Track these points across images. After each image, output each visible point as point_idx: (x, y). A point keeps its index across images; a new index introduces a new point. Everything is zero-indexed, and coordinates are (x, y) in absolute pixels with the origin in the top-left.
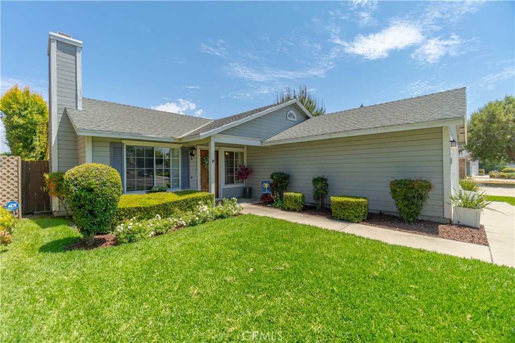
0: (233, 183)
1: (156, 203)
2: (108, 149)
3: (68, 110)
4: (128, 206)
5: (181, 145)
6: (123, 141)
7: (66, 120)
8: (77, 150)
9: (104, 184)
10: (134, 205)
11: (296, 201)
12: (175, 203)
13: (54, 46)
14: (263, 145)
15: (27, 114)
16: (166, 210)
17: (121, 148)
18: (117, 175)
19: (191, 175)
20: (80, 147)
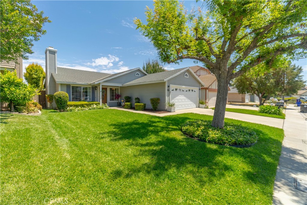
0: (114, 100)
1: (80, 104)
2: (66, 87)
3: (53, 74)
4: (71, 104)
5: (92, 86)
6: (71, 85)
7: (52, 77)
8: (56, 87)
9: (64, 96)
10: (73, 104)
11: (128, 105)
12: (86, 104)
13: (48, 52)
14: (123, 86)
15: (37, 74)
16: (82, 106)
17: (70, 87)
18: (67, 95)
19: (95, 97)
20: (57, 86)
